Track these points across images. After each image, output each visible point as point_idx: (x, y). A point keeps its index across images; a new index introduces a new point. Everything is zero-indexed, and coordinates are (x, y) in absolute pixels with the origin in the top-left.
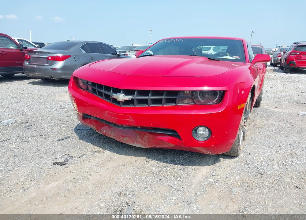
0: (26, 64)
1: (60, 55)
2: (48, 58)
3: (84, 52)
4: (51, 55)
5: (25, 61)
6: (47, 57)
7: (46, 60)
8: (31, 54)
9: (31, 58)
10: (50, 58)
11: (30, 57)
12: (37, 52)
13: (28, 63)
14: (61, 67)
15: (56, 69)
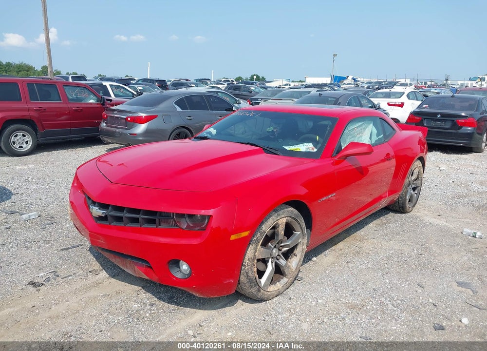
0: (102, 126)
1: (143, 115)
2: (126, 119)
3: (179, 109)
4: (131, 115)
5: (102, 122)
6: (125, 117)
7: (124, 121)
8: (108, 112)
9: (109, 118)
10: (129, 119)
11: (107, 116)
12: (115, 110)
13: (105, 125)
14: (143, 131)
15: (136, 134)
